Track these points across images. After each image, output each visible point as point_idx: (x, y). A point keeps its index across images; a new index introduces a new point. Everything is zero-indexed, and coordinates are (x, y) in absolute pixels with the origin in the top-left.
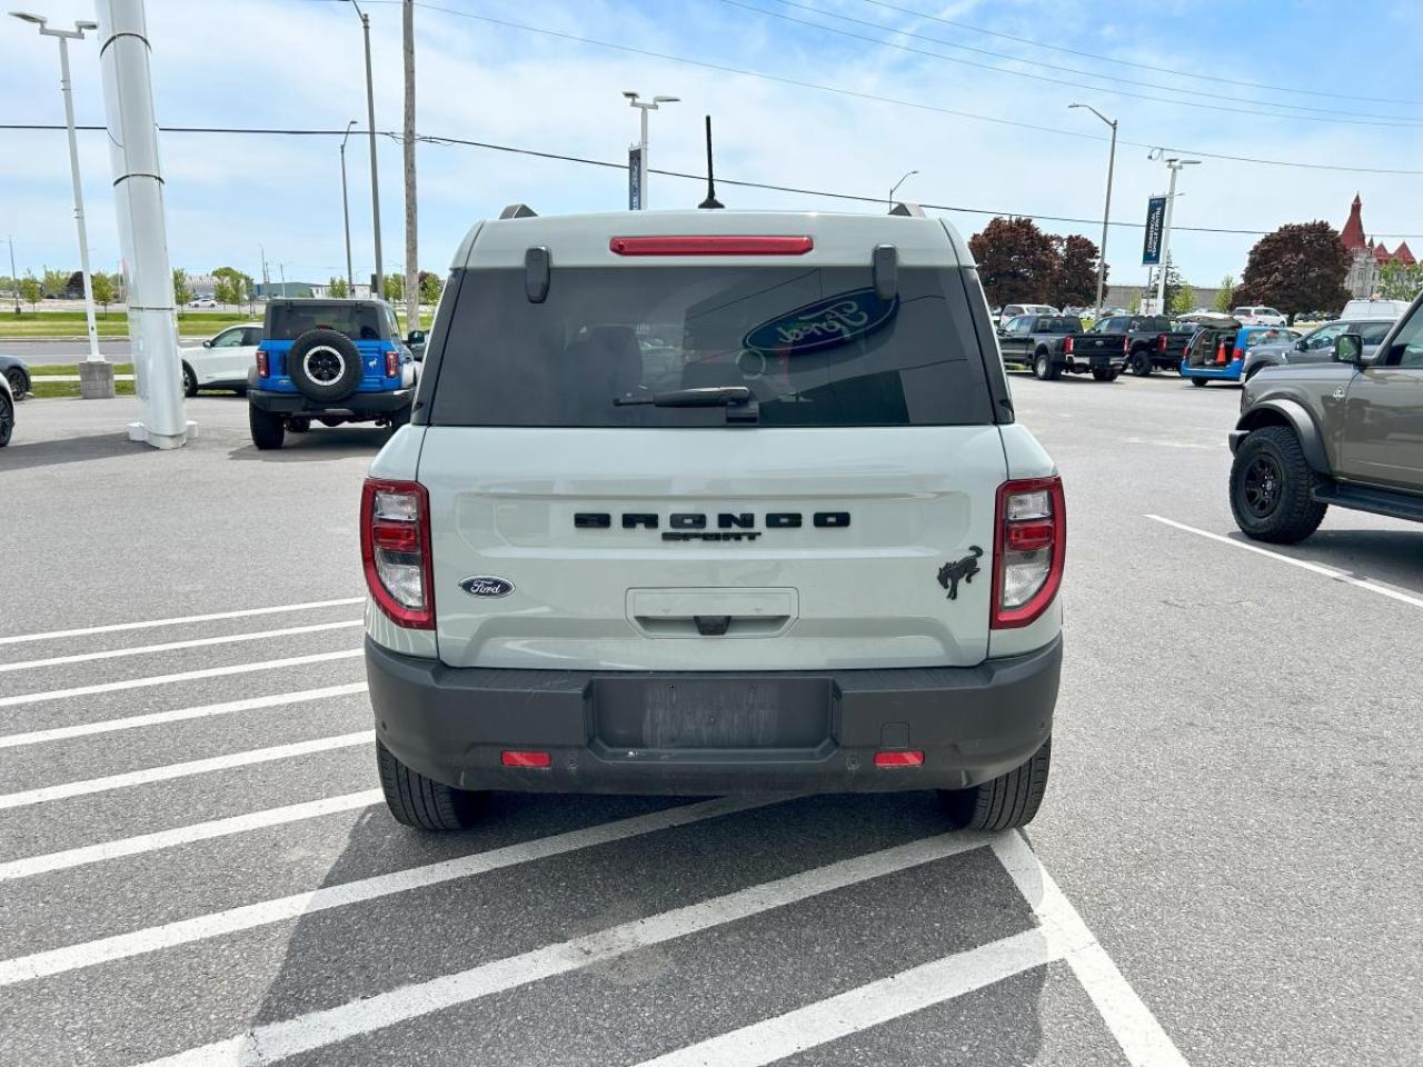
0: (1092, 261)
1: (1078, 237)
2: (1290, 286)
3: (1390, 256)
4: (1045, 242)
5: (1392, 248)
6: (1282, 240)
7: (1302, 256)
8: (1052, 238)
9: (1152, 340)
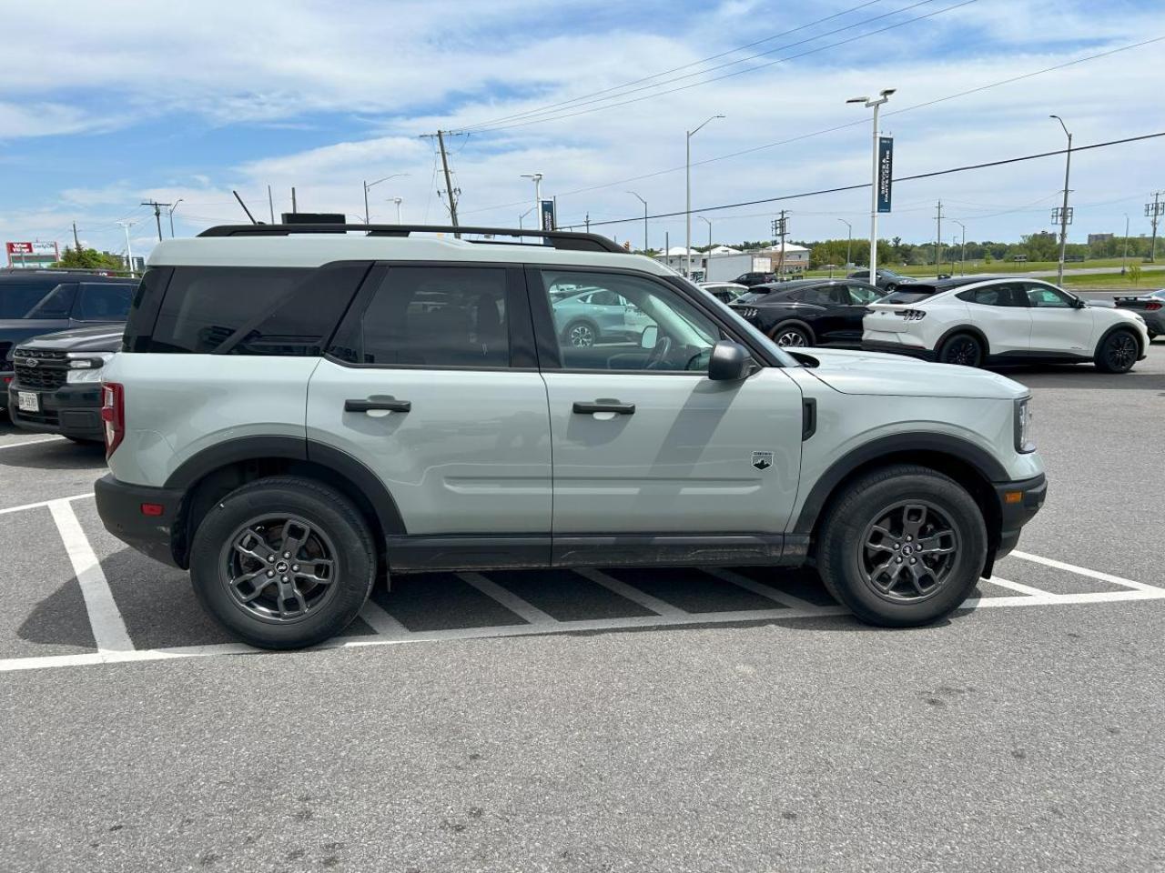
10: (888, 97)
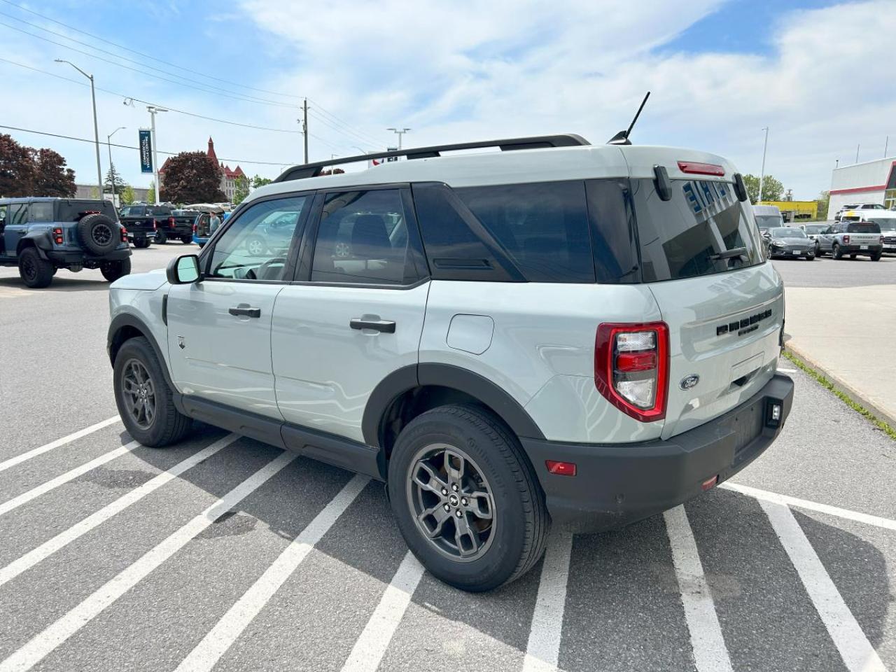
0: (61, 167)
1: (48, 150)
2: (191, 189)
3: (233, 173)
4: (24, 152)
5: (233, 169)
6: (181, 161)
7: (195, 171)
8: (29, 149)
9: (163, 221)
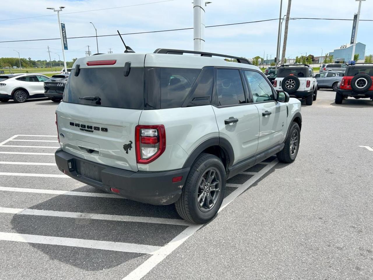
10: (62, 9)
